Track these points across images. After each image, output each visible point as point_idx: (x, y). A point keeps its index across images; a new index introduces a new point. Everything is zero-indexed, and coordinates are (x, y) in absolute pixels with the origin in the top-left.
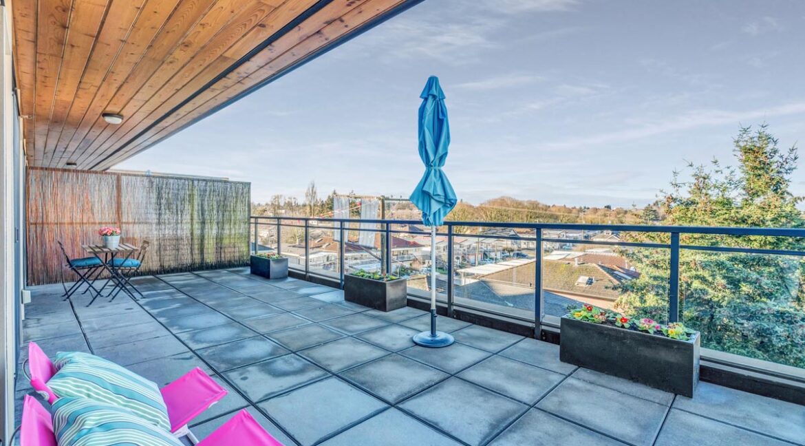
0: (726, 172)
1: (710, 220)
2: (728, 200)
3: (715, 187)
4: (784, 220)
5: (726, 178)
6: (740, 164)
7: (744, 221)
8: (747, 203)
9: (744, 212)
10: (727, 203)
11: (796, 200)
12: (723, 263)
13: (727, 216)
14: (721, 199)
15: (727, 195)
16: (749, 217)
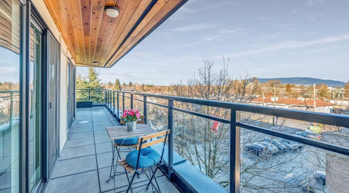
0: (85, 74)
1: (82, 87)
2: (86, 81)
3: (83, 78)
4: (97, 87)
5: (85, 75)
6: (88, 72)
7: (90, 87)
8: (90, 82)
9: (90, 85)
10: (85, 83)
11: (99, 80)
12: (86, 98)
13: (86, 86)
14: (84, 81)
15: (85, 80)
16: (91, 86)
